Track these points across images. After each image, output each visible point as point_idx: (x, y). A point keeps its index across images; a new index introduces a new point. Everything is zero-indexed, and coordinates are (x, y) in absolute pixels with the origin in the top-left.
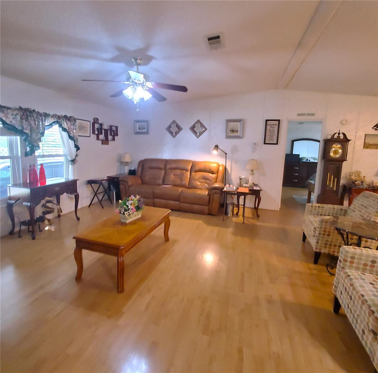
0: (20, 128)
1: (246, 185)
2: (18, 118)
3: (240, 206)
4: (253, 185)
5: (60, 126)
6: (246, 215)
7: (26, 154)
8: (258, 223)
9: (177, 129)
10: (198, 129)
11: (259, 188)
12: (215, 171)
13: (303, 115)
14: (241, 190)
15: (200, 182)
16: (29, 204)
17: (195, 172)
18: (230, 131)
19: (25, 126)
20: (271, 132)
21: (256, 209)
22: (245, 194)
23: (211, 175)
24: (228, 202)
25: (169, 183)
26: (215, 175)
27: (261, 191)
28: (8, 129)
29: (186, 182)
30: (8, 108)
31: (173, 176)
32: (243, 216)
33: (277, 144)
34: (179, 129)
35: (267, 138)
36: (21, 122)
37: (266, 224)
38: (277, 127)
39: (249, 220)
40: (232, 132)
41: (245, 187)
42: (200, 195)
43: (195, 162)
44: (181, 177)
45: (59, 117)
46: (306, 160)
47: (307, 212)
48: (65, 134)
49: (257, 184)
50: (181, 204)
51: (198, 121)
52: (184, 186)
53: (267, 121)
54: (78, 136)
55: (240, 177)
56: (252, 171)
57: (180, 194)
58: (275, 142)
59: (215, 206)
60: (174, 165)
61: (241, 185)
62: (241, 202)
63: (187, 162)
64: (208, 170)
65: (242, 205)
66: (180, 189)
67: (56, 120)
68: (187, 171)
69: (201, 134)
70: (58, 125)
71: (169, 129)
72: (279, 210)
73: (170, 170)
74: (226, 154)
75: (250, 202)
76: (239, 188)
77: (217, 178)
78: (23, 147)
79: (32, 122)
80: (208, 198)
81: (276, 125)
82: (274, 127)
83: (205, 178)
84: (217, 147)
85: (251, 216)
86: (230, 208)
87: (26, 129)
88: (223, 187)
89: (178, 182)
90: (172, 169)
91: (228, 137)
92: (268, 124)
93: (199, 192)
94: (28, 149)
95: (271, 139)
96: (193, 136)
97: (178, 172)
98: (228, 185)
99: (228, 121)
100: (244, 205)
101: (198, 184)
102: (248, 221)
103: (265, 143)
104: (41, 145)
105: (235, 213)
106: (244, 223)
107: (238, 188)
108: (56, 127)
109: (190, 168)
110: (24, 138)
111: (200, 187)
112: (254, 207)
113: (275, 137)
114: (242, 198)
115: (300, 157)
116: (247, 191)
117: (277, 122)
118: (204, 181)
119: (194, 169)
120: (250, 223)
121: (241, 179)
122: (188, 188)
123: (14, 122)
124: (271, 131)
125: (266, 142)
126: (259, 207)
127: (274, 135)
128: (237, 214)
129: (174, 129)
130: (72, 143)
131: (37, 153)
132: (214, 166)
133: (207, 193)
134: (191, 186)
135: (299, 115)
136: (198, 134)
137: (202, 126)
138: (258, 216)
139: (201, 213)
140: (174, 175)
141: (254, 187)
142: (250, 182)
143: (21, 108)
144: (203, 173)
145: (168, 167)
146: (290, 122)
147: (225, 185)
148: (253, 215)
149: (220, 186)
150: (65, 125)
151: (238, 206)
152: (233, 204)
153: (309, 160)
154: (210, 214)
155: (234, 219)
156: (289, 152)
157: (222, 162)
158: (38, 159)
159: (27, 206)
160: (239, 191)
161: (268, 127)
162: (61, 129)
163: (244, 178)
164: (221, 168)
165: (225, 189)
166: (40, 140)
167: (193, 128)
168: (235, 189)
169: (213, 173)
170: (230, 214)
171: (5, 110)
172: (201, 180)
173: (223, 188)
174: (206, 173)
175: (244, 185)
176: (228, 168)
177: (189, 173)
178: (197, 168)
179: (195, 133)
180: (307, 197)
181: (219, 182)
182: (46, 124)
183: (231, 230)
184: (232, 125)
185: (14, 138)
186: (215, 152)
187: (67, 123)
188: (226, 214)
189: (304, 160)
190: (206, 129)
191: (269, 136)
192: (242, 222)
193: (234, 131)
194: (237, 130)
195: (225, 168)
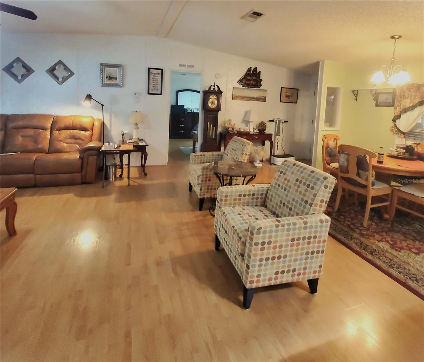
1: (130, 141)
3: (124, 166)
4: (138, 140)
6: (131, 176)
8: (145, 182)
9: (25, 70)
10: (60, 72)
11: (145, 142)
12: (88, 126)
13: (184, 66)
14: (124, 147)
15: (68, 143)
17: (59, 131)
18: (107, 78)
20: (154, 82)
21: (143, 166)
22: (128, 152)
23: (82, 132)
24: (108, 164)
25: (14, 149)
26: (88, 132)
27: (147, 146)
29: (45, 144)
31: (20, 138)
32: (128, 178)
33: (161, 94)
34: (29, 71)
35: (151, 87)
37: (154, 182)
38: (160, 76)
39: (136, 180)
40: (109, 79)
41: (129, 144)
42: (67, 159)
43: (57, 117)
44: (36, 139)
46: (191, 111)
47: (191, 162)
49: (143, 139)
50: (38, 176)
51: (60, 62)
52: (42, 151)
53: (149, 69)
55: (122, 133)
56: (136, 124)
57: (34, 163)
58: (159, 93)
59: (91, 170)
60: (20, 123)
61: (124, 142)
62: (125, 162)
63: (45, 117)
64: (78, 126)
65: (126, 165)
66: (34, 156)
68: (45, 129)
69: (65, 79)
71: (8, 69)
72: (167, 164)
73: (15, 131)
74: (103, 105)
75: (135, 159)
76: (122, 145)
77: (92, 136)
80: (80, 162)
81: (159, 74)
82: (157, 77)
83: (74, 137)
84: (89, 97)
85: (137, 176)
86: (111, 170)
88: (101, 145)
89: (31, 145)
90: (17, 128)
91: (104, 85)
92: (150, 72)
93: (65, 156)
95: (155, 89)
96: (53, 81)
97: (31, 132)
98: (106, 144)
99: (104, 66)
100: (128, 164)
101: (64, 146)
102: (135, 182)
103: (149, 94)
105: (118, 175)
106: (129, 185)
107: (120, 146)
109: (49, 126)
111: (68, 150)
112: (140, 165)
113: (159, 87)
114: (125, 157)
115: (185, 108)
116: (130, 147)
117: (160, 71)
118: (73, 141)
119: (57, 127)
120: (135, 184)
121: (123, 135)
122: (48, 153)
124: (154, 80)
125: (150, 92)
126: (146, 164)
127: (158, 85)
128: (121, 176)
129: (19, 70)
132: (86, 121)
133: (78, 157)
134: (53, 150)
135: (180, 65)
136: (60, 80)
137: (66, 68)
138: (146, 174)
139: (71, 183)
140: (22, 137)
141: (139, 143)
142: (135, 138)
144: (71, 131)
145: (11, 125)
146: (173, 72)
147: (103, 144)
148: (140, 174)
149: (96, 146)
151: (121, 167)
152: (115, 166)
153: (194, 111)
154: (83, 183)
155: (118, 183)
156: (174, 103)
157: (98, 115)
160: (121, 149)
161: (151, 76)
163: (127, 133)
164: (97, 124)
165: (103, 149)
167: (51, 71)
168: (116, 147)
169: (85, 130)
170: (112, 177)
172: (69, 141)
173: (101, 148)
174: (75, 131)
175: (128, 141)
176: (107, 122)
177: (48, 133)
178: (62, 125)
179: (56, 77)
180: (192, 148)
181: (95, 141)
183: (113, 197)
184: (109, 70)
186: (87, 103)
188: (107, 178)
189: (189, 111)
190: (72, 74)
191: (153, 86)
192: (128, 184)
193: (112, 78)
194: (115, 77)
195: (103, 123)
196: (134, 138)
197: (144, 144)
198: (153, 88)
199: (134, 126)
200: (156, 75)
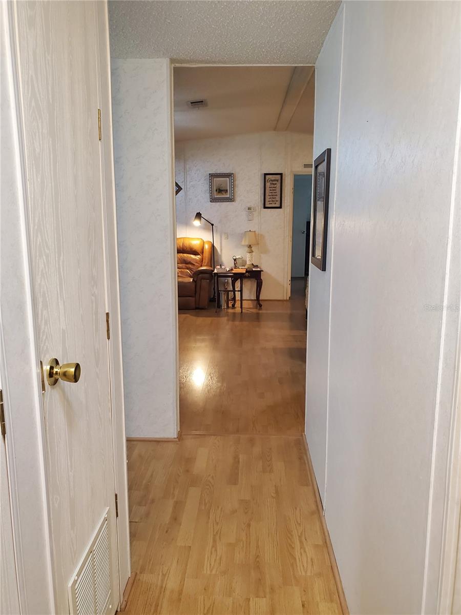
1: (243, 266)
3: (236, 292)
4: (251, 266)
6: (244, 306)
12: (199, 250)
13: (311, 166)
14: (236, 271)
18: (216, 191)
20: (272, 191)
22: (241, 276)
23: (193, 256)
24: (220, 289)
26: (199, 256)
27: (262, 272)
32: (241, 307)
33: (280, 207)
35: (267, 199)
37: (269, 312)
38: (278, 185)
40: (219, 192)
41: (241, 269)
49: (257, 265)
53: (266, 174)
55: (234, 258)
56: (250, 246)
58: (279, 206)
61: (235, 266)
64: (188, 249)
65: (238, 291)
72: (288, 299)
74: (212, 225)
76: (234, 269)
77: (202, 261)
80: (194, 286)
81: (277, 181)
82: (276, 184)
83: (185, 262)
84: (199, 216)
85: (251, 306)
86: (223, 298)
88: (213, 269)
91: (213, 200)
92: (267, 179)
95: (272, 201)
98: (218, 267)
99: (213, 176)
100: (241, 291)
103: (265, 207)
106: (242, 313)
107: (232, 270)
113: (278, 198)
114: (238, 283)
116: (243, 271)
117: (279, 177)
118: (184, 266)
120: (250, 312)
121: (235, 260)
124: (271, 189)
125: (267, 206)
127: (276, 195)
128: (233, 305)
132: (195, 243)
133: (192, 280)
135: (305, 166)
138: (260, 306)
141: (253, 268)
144: (182, 254)
147: (215, 267)
148: (255, 306)
149: (207, 269)
151: (234, 293)
152: (227, 291)
154: (197, 308)
155: (231, 312)
157: (207, 237)
161: (268, 184)
163: (240, 258)
164: (207, 247)
165: (215, 271)
168: (228, 269)
169: (195, 253)
170: (224, 305)
172: (180, 265)
174: (185, 255)
176: (217, 245)
181: (206, 264)
184: (218, 181)
186: (197, 223)
188: (219, 306)
190: (180, 189)
191: (269, 197)
192: (240, 312)
193: (222, 190)
194: (225, 189)
195: (213, 247)
196: (248, 263)
197: (259, 269)
198: (271, 200)
199: (248, 249)
200: (274, 182)
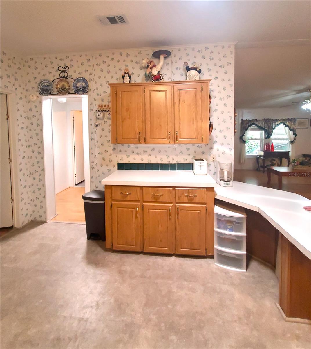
0: (264, 127)
2: (264, 123)
5: (284, 124)
7: (266, 138)
16: (263, 158)
19: (266, 126)
28: (259, 128)
30: (260, 120)
36: (265, 125)
45: (284, 120)
48: (287, 128)
54: (297, 128)
67: (282, 122)
70: (283, 124)
78: (265, 135)
79: (269, 124)
87: (266, 127)
94: (267, 136)
104: (272, 134)
108: (282, 125)
110: (265, 131)
123: (261, 125)
130: (291, 132)
131: (272, 137)
143: (265, 119)
150: (287, 124)
158: (272, 140)
159: (262, 158)
162: (285, 126)
166: (272, 132)
171: (259, 121)
182: (276, 124)
185: (262, 131)
187: (289, 122)
